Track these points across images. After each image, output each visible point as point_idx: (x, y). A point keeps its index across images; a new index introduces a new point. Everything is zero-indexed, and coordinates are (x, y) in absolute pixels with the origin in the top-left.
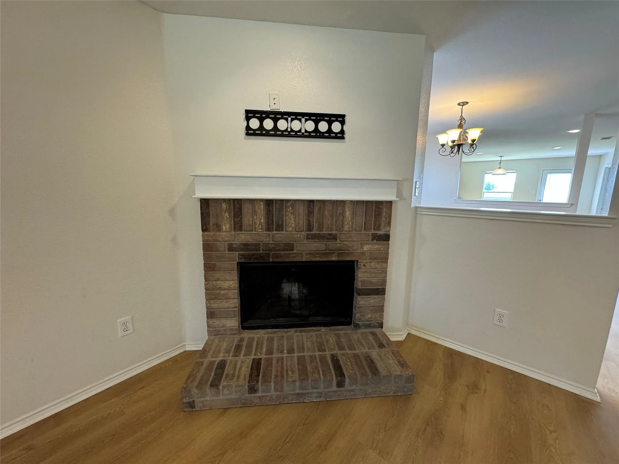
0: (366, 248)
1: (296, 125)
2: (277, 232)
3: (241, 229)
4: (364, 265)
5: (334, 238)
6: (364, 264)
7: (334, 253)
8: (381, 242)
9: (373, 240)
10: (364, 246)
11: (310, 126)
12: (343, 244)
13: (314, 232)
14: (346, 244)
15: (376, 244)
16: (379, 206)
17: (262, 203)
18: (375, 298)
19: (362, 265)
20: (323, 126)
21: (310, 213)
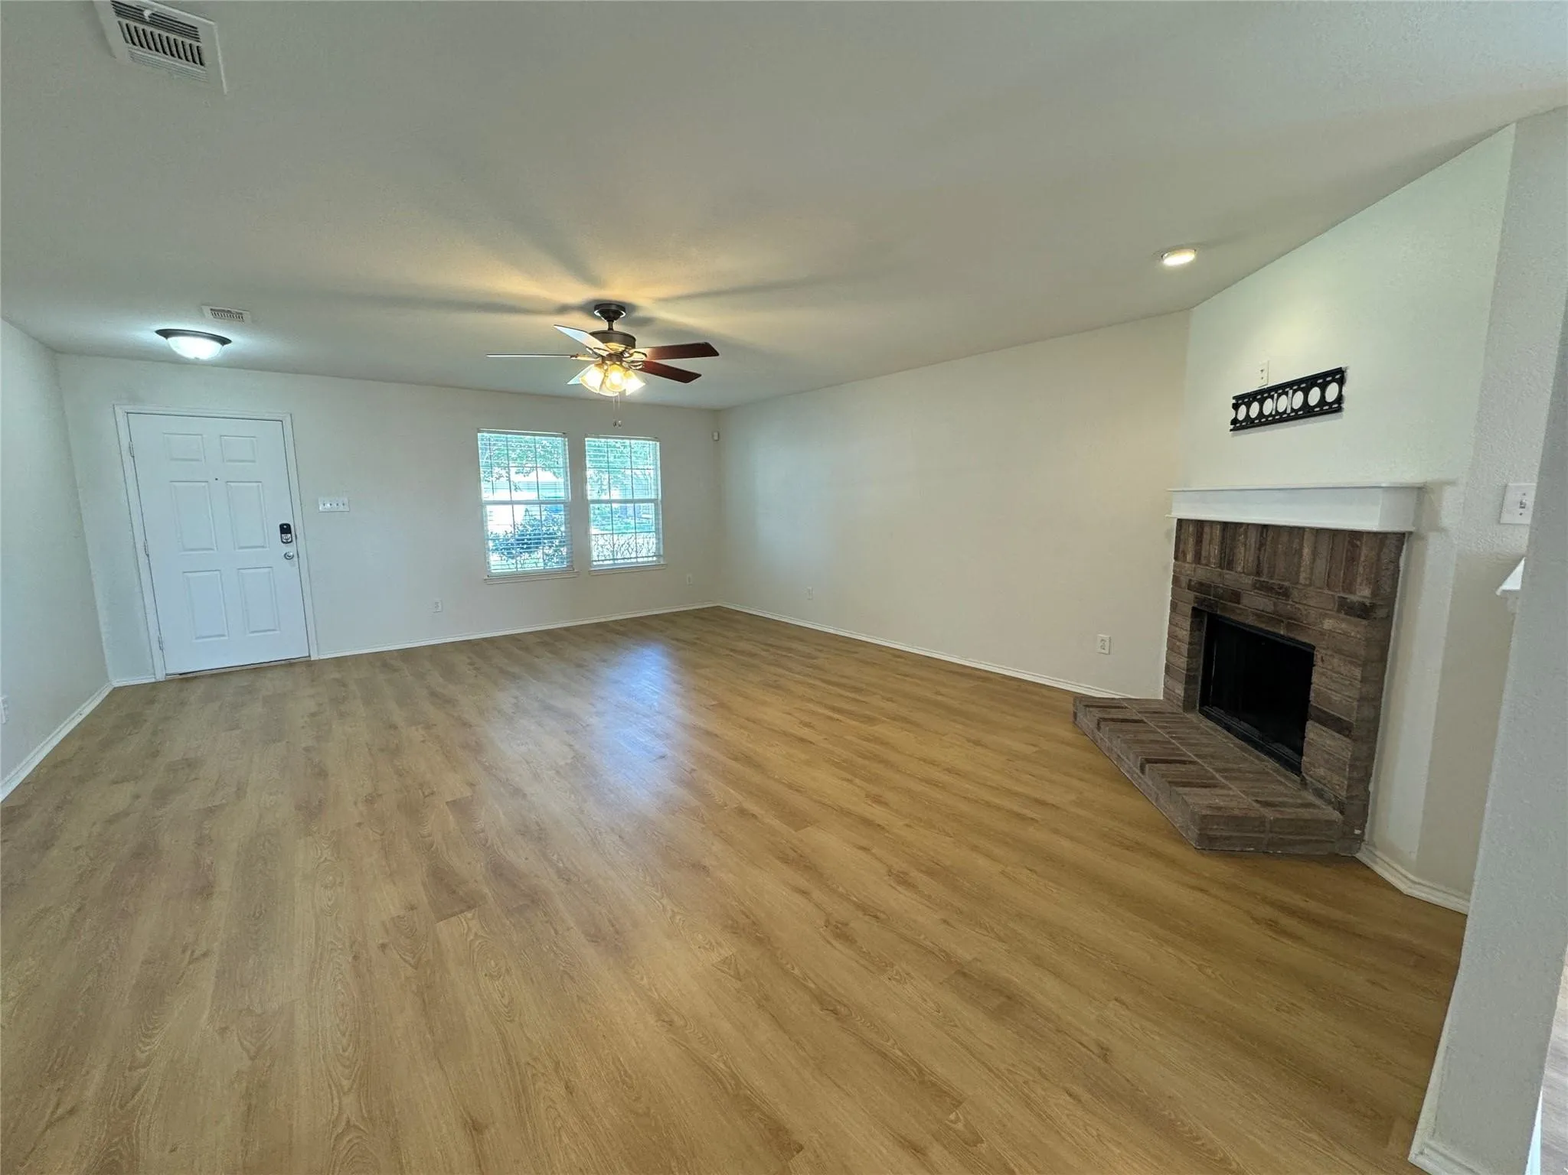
0: (1328, 624)
1: (1283, 404)
2: (1228, 572)
3: (1199, 563)
4: (1322, 661)
5: (1286, 594)
6: (1322, 657)
7: (1283, 622)
8: (1352, 618)
9: (1339, 611)
10: (1324, 619)
12: (1296, 608)
13: (1262, 579)
14: (1299, 609)
15: (1343, 620)
16: (1355, 541)
17: (1219, 526)
18: (1334, 738)
19: (1319, 656)
20: (1314, 396)
21: (1261, 546)
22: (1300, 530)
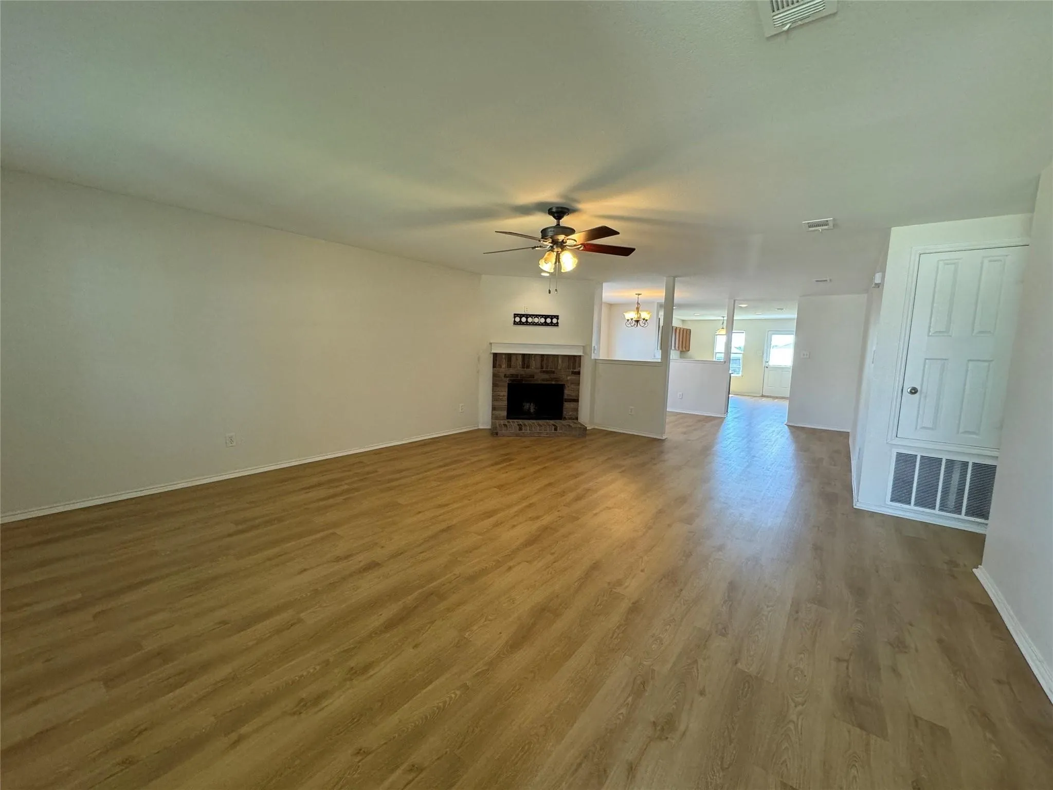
0: (569, 378)
1: (536, 320)
2: (527, 369)
3: (510, 367)
5: (553, 372)
7: (553, 380)
8: (576, 375)
9: (572, 374)
11: (543, 320)
12: (558, 376)
13: (544, 370)
16: (575, 358)
17: (520, 355)
18: (574, 404)
19: (567, 386)
20: (549, 320)
21: (542, 361)
22: (557, 356)
